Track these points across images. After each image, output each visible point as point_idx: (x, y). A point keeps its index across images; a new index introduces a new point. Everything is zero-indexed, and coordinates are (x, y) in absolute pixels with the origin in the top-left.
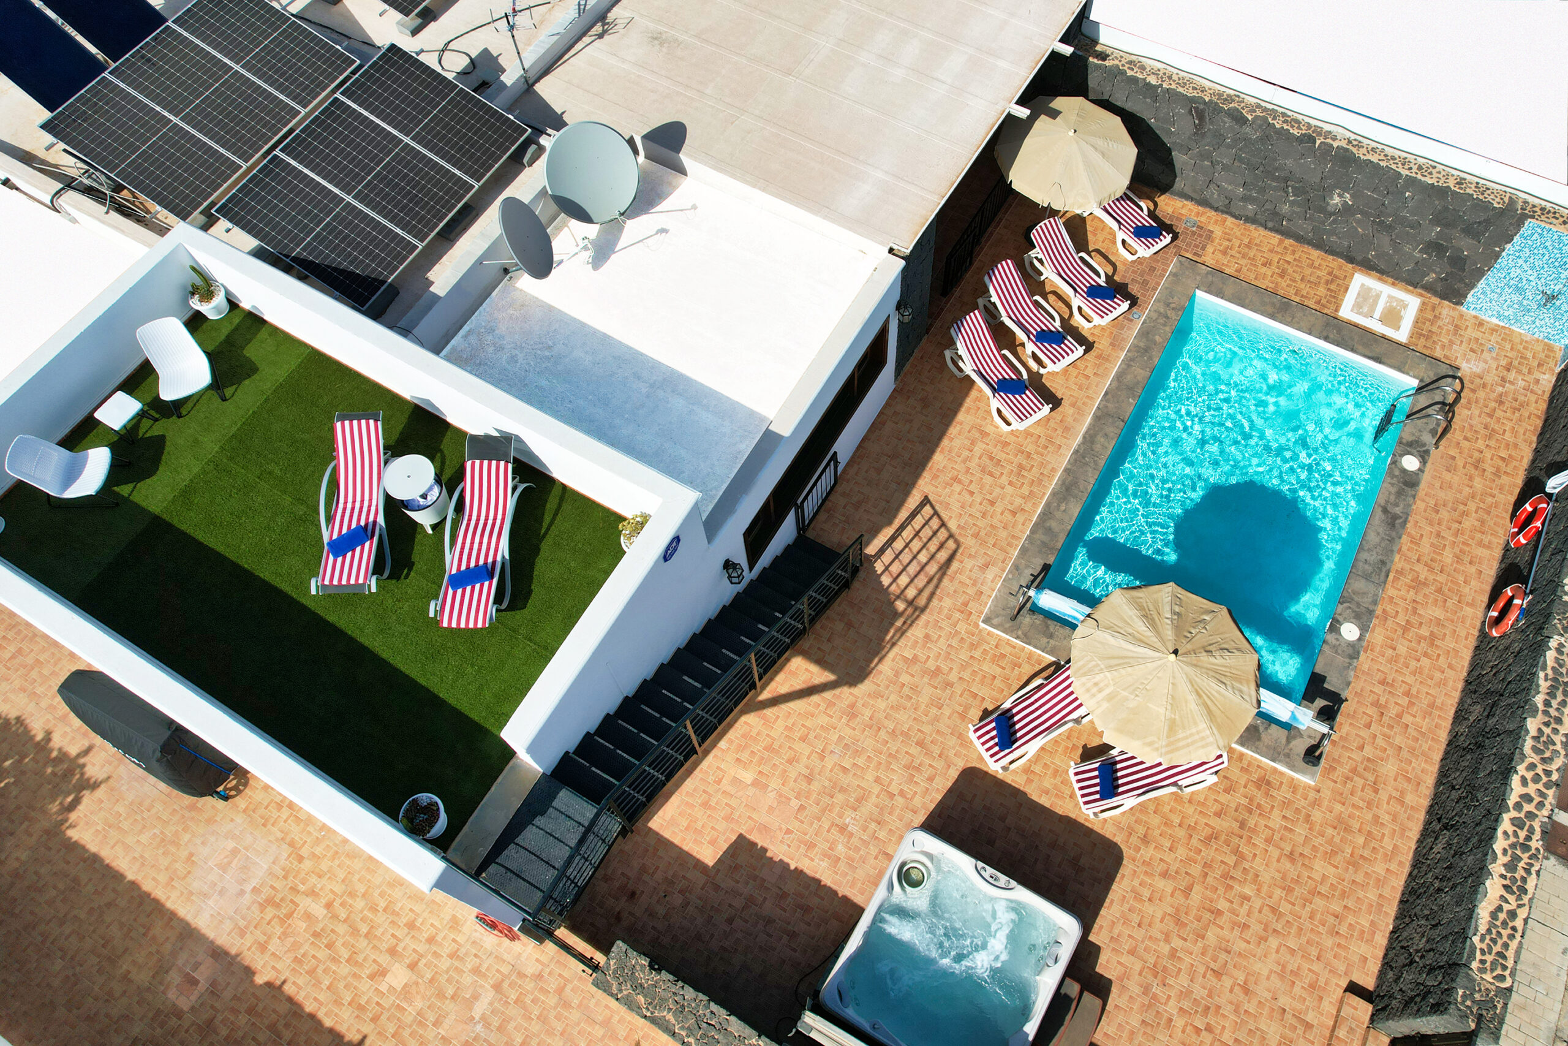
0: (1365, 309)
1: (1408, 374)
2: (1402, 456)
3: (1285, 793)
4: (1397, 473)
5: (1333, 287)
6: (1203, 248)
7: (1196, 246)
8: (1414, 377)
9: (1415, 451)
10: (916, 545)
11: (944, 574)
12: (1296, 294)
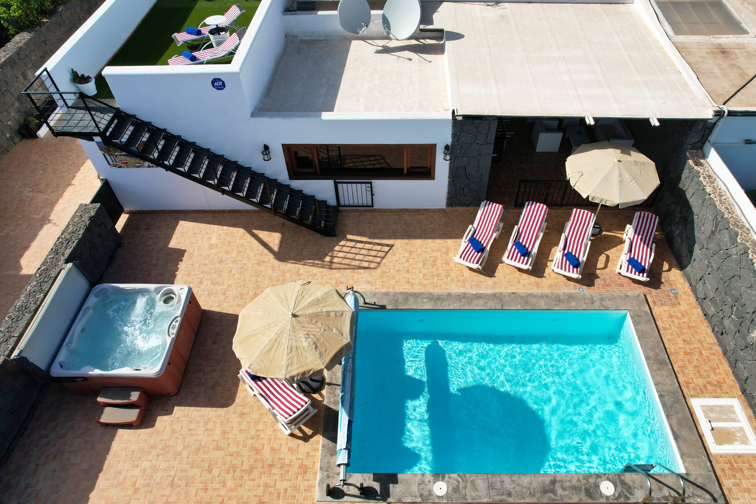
0: (712, 415)
1: (684, 462)
2: (608, 479)
3: (303, 485)
4: (591, 480)
5: (709, 387)
6: (662, 305)
7: (660, 300)
8: (686, 468)
9: (620, 489)
10: (363, 252)
11: (354, 269)
12: (680, 367)
